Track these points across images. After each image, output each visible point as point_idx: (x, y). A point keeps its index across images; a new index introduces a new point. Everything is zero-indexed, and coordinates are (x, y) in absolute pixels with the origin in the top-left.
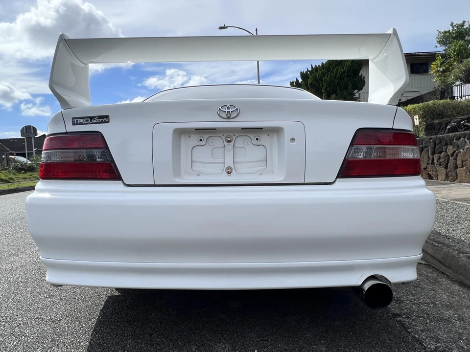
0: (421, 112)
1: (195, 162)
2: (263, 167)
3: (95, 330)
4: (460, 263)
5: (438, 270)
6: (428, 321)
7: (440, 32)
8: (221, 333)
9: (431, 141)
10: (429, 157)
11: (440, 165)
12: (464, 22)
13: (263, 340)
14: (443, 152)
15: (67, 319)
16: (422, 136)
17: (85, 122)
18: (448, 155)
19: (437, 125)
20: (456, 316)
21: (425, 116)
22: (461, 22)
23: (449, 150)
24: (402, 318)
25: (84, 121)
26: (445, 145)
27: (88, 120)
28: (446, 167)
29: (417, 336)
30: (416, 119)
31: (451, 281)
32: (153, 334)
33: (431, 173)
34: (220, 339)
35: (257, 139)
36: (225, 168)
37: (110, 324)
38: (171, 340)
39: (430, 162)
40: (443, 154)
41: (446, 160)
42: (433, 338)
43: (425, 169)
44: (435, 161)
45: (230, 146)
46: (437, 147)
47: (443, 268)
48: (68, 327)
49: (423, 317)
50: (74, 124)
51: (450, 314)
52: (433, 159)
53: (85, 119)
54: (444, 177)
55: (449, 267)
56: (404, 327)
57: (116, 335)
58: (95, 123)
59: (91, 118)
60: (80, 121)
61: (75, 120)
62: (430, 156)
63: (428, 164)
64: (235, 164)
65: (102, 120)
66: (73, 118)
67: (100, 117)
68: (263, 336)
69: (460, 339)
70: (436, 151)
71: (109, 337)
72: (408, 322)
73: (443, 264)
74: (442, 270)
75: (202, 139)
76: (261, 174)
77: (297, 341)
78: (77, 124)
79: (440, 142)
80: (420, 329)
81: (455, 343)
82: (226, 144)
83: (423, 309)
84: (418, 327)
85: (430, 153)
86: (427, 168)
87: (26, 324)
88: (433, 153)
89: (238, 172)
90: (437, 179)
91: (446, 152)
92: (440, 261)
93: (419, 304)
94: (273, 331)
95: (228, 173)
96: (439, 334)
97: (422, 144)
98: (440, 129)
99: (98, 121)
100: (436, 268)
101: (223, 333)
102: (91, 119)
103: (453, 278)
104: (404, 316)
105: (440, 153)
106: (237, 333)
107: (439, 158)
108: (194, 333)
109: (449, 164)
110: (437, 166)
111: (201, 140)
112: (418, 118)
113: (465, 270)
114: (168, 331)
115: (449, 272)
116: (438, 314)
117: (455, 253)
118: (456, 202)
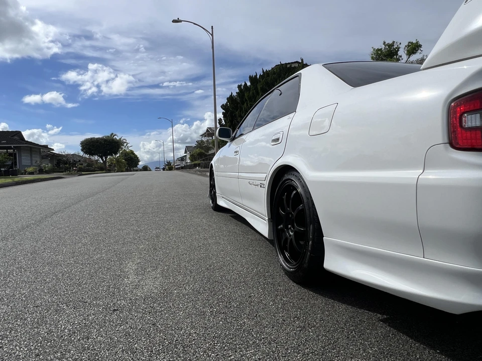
7: (374, 49)
12: (394, 42)
22: (391, 42)
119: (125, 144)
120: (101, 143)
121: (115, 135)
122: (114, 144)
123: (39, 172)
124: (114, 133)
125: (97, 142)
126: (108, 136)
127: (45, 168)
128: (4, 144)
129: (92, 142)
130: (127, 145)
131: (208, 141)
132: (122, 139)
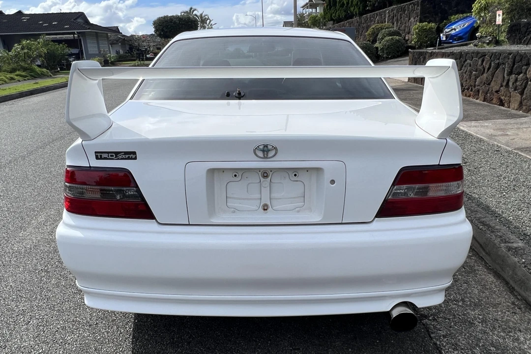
0: (507, 5)
1: (230, 198)
2: (301, 204)
3: (134, 337)
4: (500, 253)
5: (478, 254)
6: (452, 324)
8: (256, 341)
9: (511, 56)
10: (504, 77)
11: (515, 90)
13: (295, 349)
14: (521, 73)
15: (104, 322)
16: (503, 38)
17: (110, 157)
18: (527, 79)
19: (524, 26)
20: (481, 317)
21: (511, 11)
23: (529, 72)
24: (429, 320)
25: (108, 156)
26: (526, 65)
27: (113, 156)
28: (522, 93)
29: (438, 343)
30: (499, 15)
31: (488, 269)
32: (191, 342)
33: (503, 98)
34: (255, 348)
35: (295, 175)
36: (262, 205)
37: (147, 330)
38: (209, 348)
39: (504, 84)
40: (521, 75)
41: (524, 84)
42: (453, 345)
43: (497, 92)
44: (511, 84)
45: (267, 182)
46: (516, 66)
47: (483, 254)
48: (108, 332)
49: (449, 319)
50: (97, 158)
51: (475, 314)
52: (508, 80)
53: (110, 154)
54: (516, 105)
55: (488, 254)
56: (428, 331)
57: (156, 342)
58: (121, 159)
59: (117, 153)
60: (104, 156)
61: (99, 154)
62: (506, 76)
63: (502, 86)
64: (272, 201)
65: (129, 157)
66: (96, 152)
67: (126, 153)
68: (295, 344)
69: (477, 345)
70: (514, 70)
71: (150, 346)
72: (433, 325)
73: (484, 250)
74: (481, 255)
75: (237, 175)
76: (298, 211)
77: (327, 350)
78: (101, 158)
79: (521, 60)
80: (443, 334)
81: (471, 350)
82: (262, 179)
83: (452, 308)
84: (441, 332)
85: (506, 72)
86: (499, 91)
87: (64, 328)
88: (510, 73)
89: (274, 208)
90: (509, 107)
91: (525, 73)
92: (481, 245)
93: (448, 302)
94: (305, 338)
95: (264, 210)
96: (459, 339)
97: (499, 59)
98: (526, 32)
99: (124, 157)
100: (476, 251)
101: (258, 340)
102: (116, 155)
103: (490, 266)
104: (430, 318)
105: (519, 74)
106: (270, 340)
107: (516, 80)
108: (230, 341)
109: (526, 89)
110: (511, 90)
111: (235, 176)
112: (501, 14)
113: (503, 261)
114: (205, 338)
115: (487, 259)
116: (464, 315)
117: (497, 241)
118: (520, 153)
119: (208, 21)
120: (175, 23)
121: (195, 10)
122: (190, 23)
123: (105, 64)
124: (194, 7)
125: (171, 22)
126: (187, 12)
127: (110, 58)
128: (67, 29)
129: (166, 21)
130: (210, 22)
131: (310, 14)
132: (203, 15)
